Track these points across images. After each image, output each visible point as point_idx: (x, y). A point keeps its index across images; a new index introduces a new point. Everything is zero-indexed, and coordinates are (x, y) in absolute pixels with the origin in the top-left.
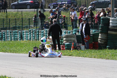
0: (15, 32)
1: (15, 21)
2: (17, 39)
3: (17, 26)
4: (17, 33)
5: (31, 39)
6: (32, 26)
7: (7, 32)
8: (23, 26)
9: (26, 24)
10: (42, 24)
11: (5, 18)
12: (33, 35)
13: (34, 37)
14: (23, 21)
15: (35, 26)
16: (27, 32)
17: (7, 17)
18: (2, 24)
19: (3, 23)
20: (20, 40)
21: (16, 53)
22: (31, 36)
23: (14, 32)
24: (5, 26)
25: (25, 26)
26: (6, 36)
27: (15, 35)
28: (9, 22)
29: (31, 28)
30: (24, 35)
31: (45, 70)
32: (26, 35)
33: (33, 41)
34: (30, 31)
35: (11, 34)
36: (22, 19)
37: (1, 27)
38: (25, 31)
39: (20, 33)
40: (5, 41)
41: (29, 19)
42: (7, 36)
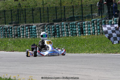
0: (73, 25)
1: (72, 9)
2: (76, 34)
3: (75, 16)
4: (75, 25)
5: (94, 32)
6: (96, 14)
7: (61, 25)
8: (84, 16)
9: (87, 13)
10: (109, 12)
11: (58, 5)
12: (97, 27)
13: (99, 29)
14: (83, 8)
15: (100, 15)
16: (89, 24)
17: (61, 4)
18: (55, 14)
19: (56, 12)
20: (80, 34)
21: (75, 53)
22: (95, 29)
23: (71, 25)
24: (59, 17)
25: (86, 15)
26: (60, 31)
27: (73, 28)
28: (64, 10)
29: (95, 17)
30: (85, 28)
31: (116, 75)
32: (87, 27)
33: (98, 35)
34: (93, 22)
35: (67, 27)
36: (82, 6)
37: (54, 18)
38: (86, 22)
39: (79, 25)
40: (59, 37)
41: (91, 5)
42: (62, 30)
